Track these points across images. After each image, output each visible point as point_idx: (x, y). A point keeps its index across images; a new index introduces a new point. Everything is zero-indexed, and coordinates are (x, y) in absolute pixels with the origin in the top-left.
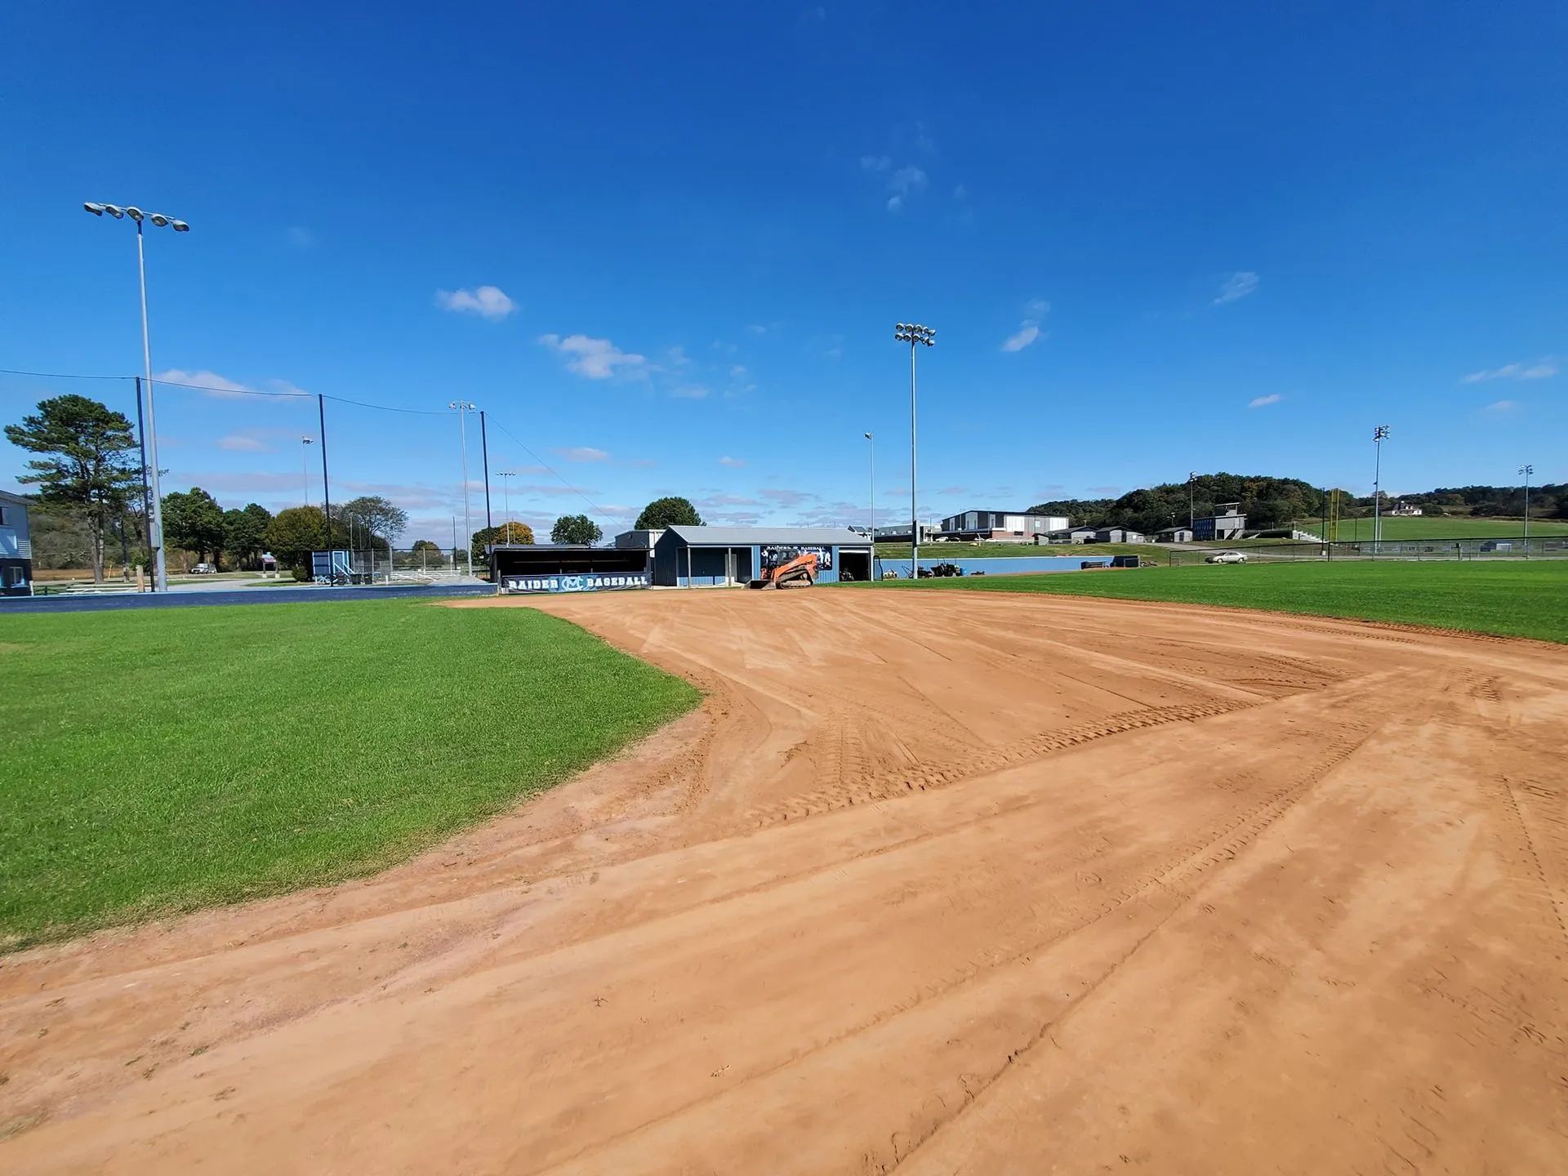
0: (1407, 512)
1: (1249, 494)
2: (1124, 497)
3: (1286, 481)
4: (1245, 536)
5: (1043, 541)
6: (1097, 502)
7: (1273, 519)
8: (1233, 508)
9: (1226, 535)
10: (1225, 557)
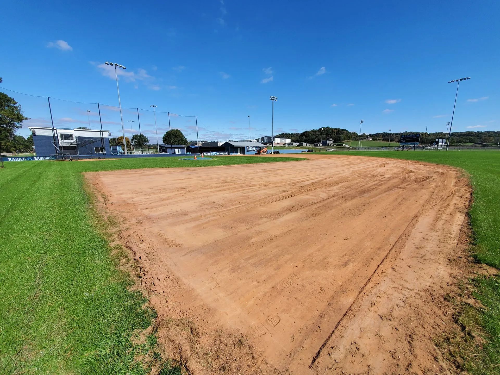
0: (369, 139)
1: (334, 133)
2: (303, 133)
3: (343, 130)
4: (333, 145)
5: (287, 145)
6: (295, 134)
7: (339, 140)
8: (331, 138)
9: (329, 145)
10: (330, 150)
